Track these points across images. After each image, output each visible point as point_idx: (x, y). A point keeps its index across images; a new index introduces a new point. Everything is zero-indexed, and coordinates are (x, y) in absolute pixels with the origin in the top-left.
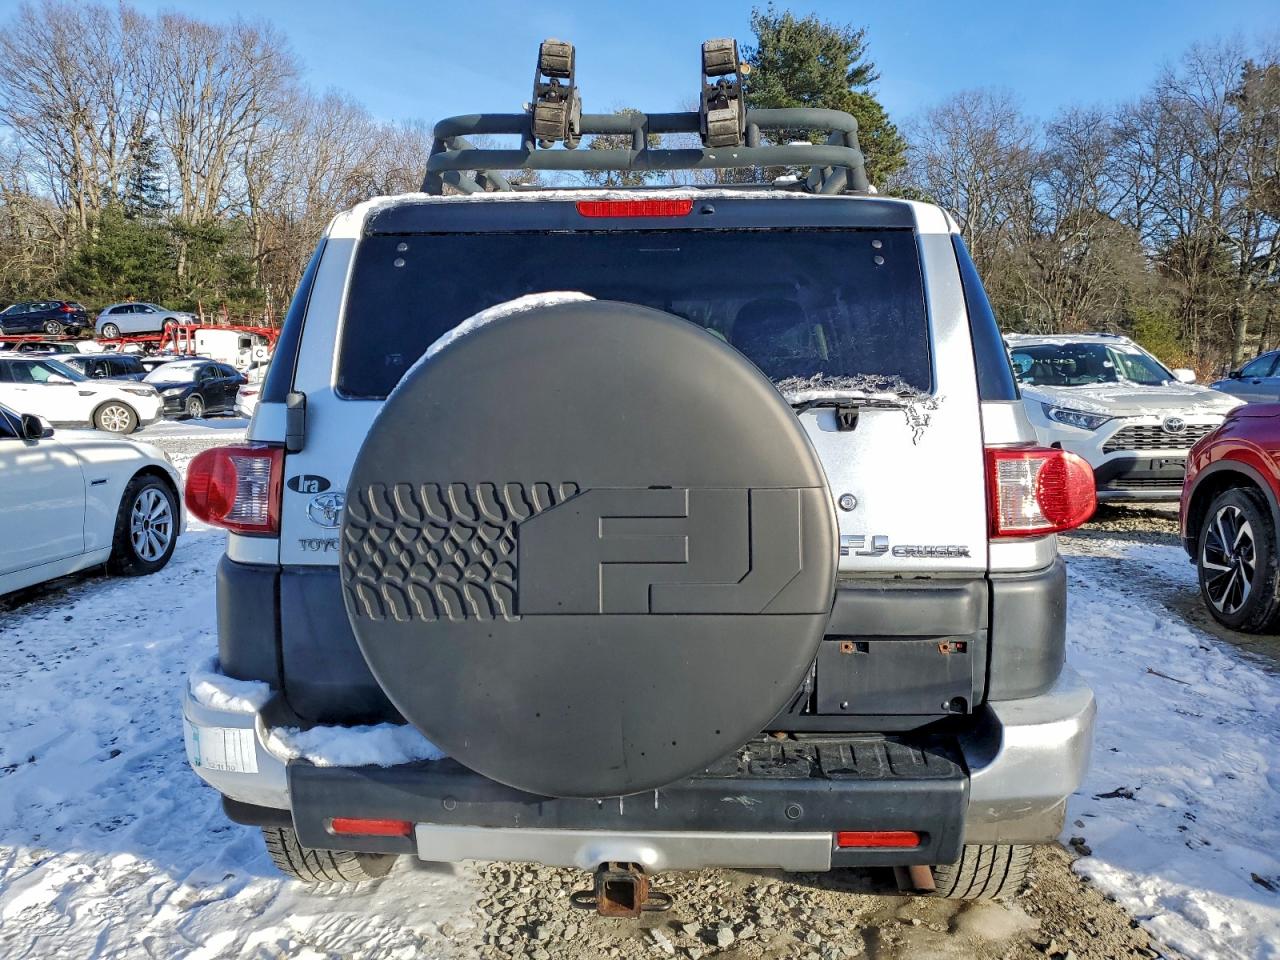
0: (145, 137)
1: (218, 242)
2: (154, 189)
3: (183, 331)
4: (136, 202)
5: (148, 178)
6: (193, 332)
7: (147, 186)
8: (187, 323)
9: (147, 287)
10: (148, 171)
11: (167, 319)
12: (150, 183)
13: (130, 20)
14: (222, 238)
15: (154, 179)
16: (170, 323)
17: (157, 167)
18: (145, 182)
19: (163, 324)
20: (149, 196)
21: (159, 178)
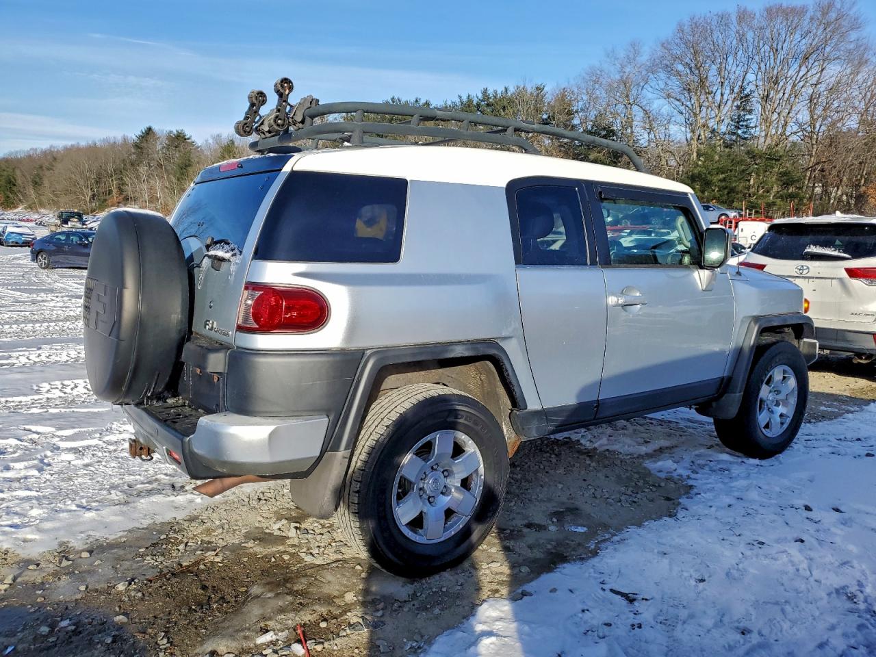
0: (745, 92)
1: (776, 160)
2: (747, 127)
3: (731, 222)
4: (734, 138)
5: (744, 120)
6: (737, 224)
7: (742, 126)
8: (734, 217)
9: (726, 193)
10: (744, 115)
11: (722, 215)
12: (745, 123)
13: (743, 16)
14: (780, 156)
15: (748, 120)
16: (723, 217)
17: (750, 112)
18: (741, 123)
19: (719, 218)
20: (743, 132)
21: (752, 119)
